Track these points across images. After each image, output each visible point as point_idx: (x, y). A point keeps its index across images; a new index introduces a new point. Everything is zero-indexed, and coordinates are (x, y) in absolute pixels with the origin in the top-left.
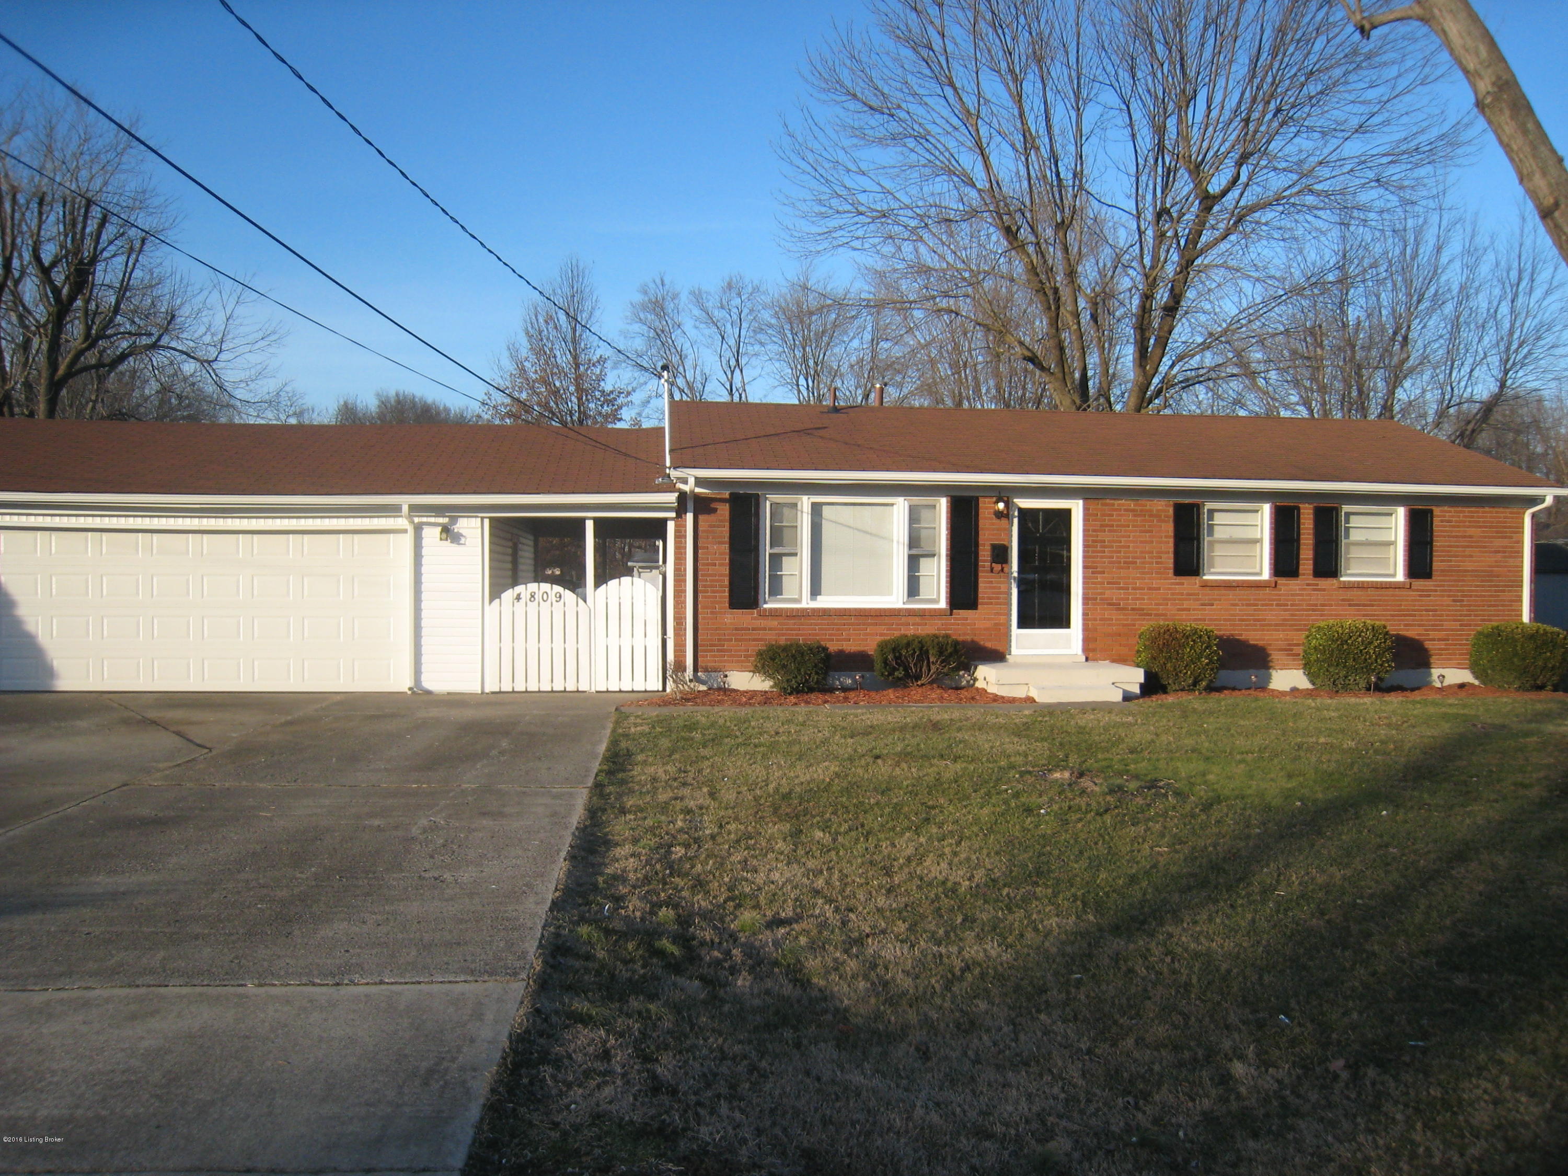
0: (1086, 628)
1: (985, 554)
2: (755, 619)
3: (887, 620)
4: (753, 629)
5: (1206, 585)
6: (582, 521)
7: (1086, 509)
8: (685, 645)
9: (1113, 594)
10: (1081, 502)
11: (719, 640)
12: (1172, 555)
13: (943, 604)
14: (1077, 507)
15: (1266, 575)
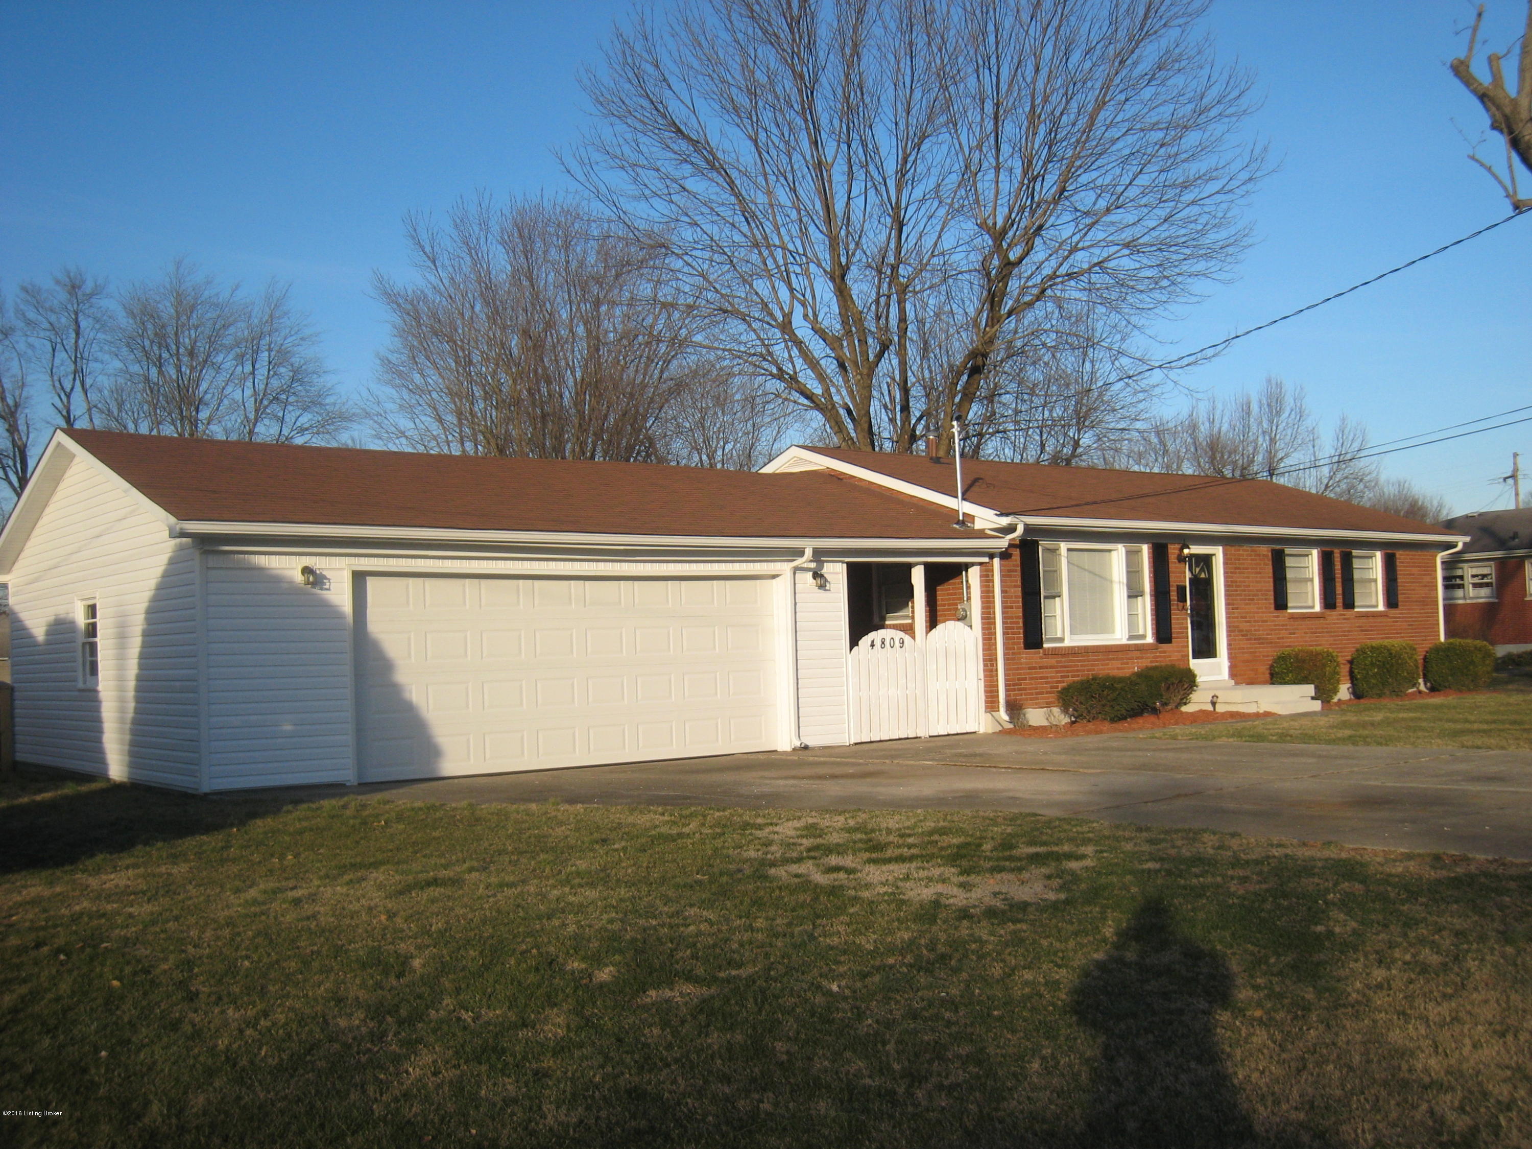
0: (1231, 657)
1: (1174, 595)
2: (1041, 658)
3: (1120, 655)
4: (1041, 668)
5: (1293, 617)
6: (910, 566)
7: (1225, 554)
8: (997, 686)
9: (1244, 626)
10: (1221, 548)
11: (1019, 679)
12: (1272, 593)
13: (1150, 639)
14: (1218, 553)
15: (1317, 608)
